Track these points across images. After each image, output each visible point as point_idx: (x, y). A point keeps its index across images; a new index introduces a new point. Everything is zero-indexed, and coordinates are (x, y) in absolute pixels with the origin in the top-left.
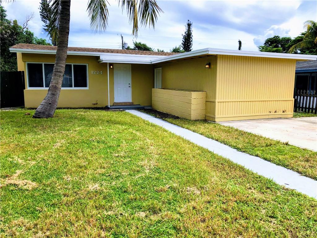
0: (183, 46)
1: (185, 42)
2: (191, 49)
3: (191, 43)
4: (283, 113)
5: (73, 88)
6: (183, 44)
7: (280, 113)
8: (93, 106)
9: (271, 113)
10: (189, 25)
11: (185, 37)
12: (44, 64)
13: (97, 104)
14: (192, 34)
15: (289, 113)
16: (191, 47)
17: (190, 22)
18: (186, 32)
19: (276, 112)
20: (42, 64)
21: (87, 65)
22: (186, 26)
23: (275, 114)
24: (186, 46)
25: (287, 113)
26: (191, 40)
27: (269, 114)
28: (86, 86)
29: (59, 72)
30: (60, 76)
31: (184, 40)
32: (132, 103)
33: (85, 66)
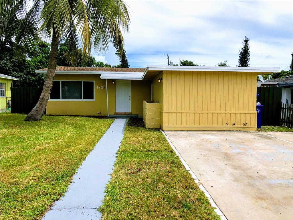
0: (240, 62)
1: (242, 58)
2: (248, 64)
3: (249, 58)
4: (243, 126)
5: (83, 100)
6: (239, 60)
7: (239, 126)
8: (97, 115)
9: (228, 126)
10: (246, 41)
11: (242, 53)
12: (62, 81)
13: (101, 113)
14: (250, 50)
15: (252, 126)
16: (248, 62)
17: (247, 38)
18: (243, 48)
19: (234, 124)
20: (60, 82)
21: (94, 82)
22: (242, 43)
23: (234, 126)
24: (242, 61)
25: (249, 126)
26: (249, 55)
27: (226, 126)
28: (93, 98)
29: (47, 87)
30: (47, 90)
31: (241, 56)
32: (131, 113)
33: (93, 83)
